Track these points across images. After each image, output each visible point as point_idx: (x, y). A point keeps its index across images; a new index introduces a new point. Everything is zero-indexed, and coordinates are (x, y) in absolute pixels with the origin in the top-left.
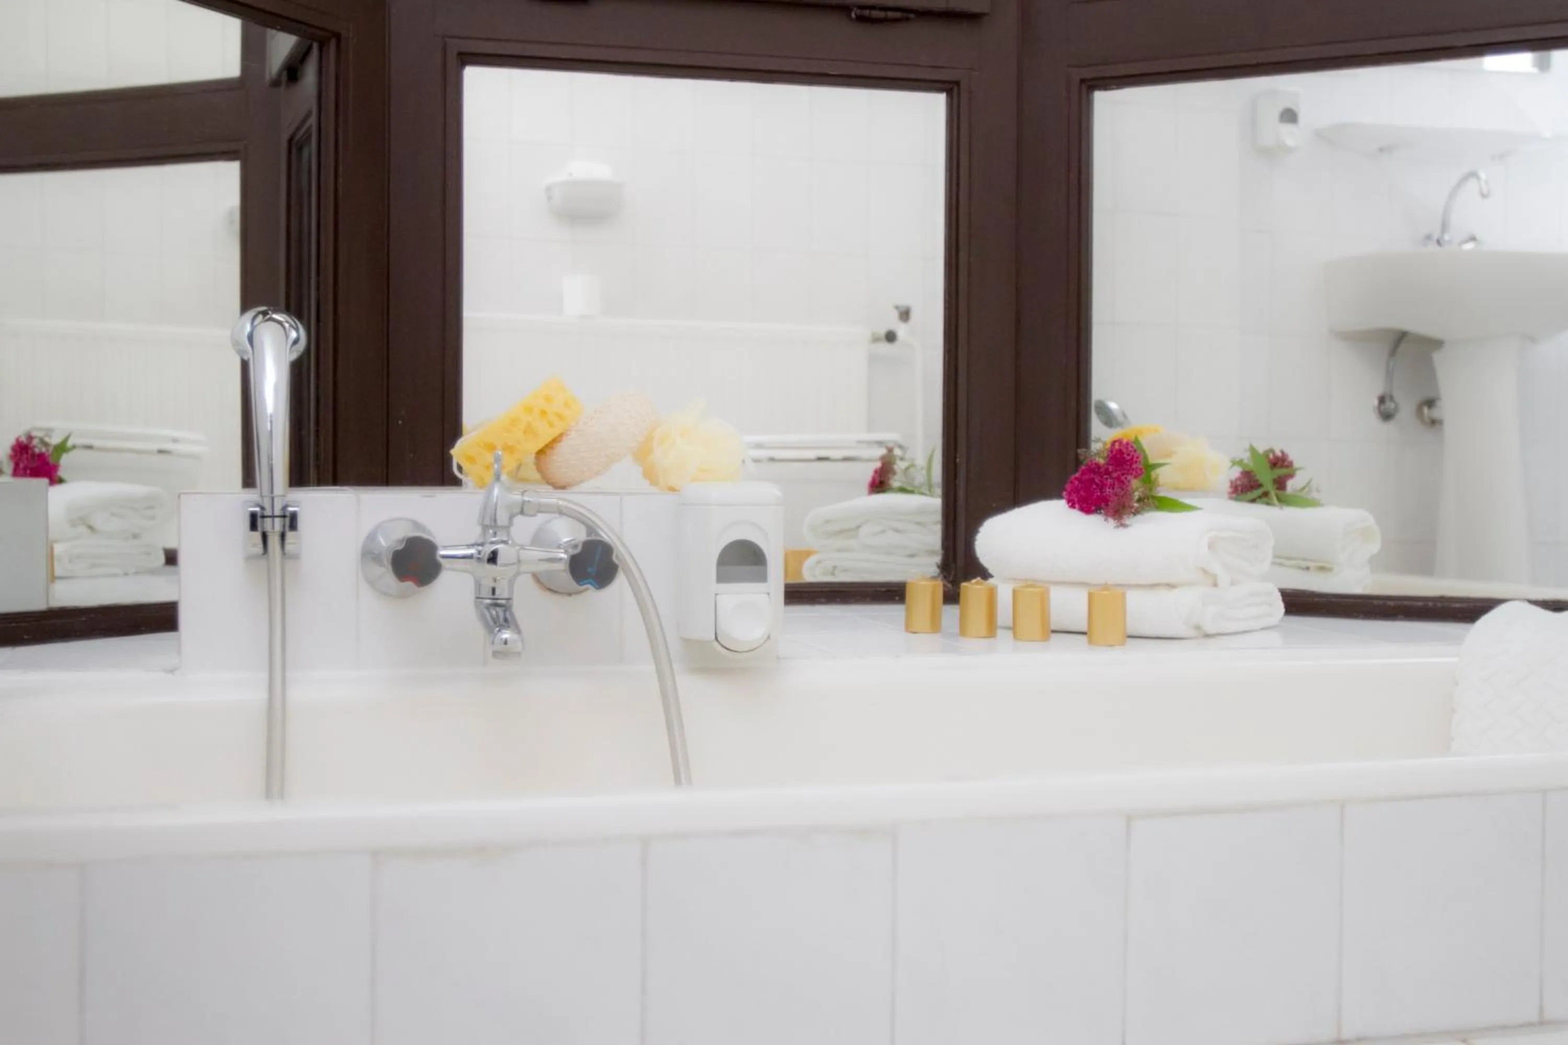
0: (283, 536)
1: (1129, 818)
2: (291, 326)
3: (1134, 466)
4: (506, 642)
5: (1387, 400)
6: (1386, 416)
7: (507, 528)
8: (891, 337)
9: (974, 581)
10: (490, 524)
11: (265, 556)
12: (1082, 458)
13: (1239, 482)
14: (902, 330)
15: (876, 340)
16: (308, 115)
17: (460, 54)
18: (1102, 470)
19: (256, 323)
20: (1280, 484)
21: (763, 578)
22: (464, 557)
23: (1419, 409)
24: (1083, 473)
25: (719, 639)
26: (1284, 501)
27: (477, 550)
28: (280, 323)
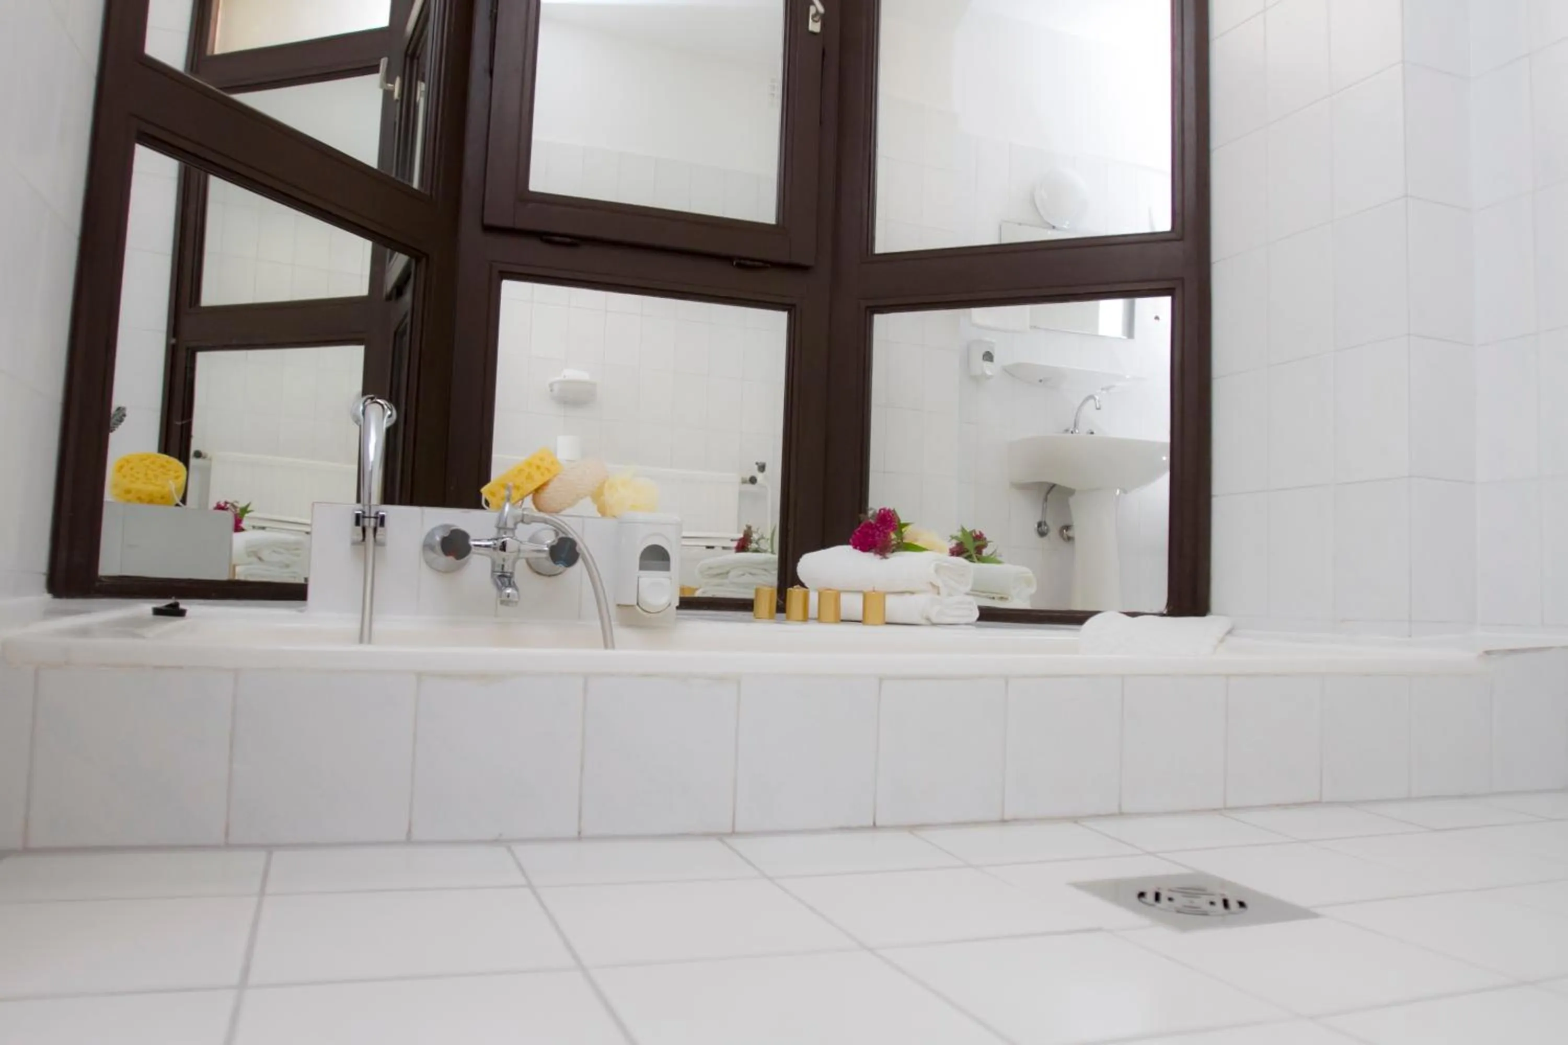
0: (375, 530)
1: (881, 680)
2: (388, 407)
3: (893, 524)
4: (508, 595)
5: (1043, 524)
6: (1042, 534)
7: (513, 530)
8: (753, 480)
9: (795, 587)
10: (502, 527)
11: (363, 543)
12: (862, 519)
13: (955, 550)
14: (760, 477)
15: (744, 482)
16: (405, 316)
17: (501, 272)
18: (874, 526)
19: (367, 403)
20: (979, 550)
21: (667, 568)
22: (487, 546)
23: (1061, 532)
24: (862, 528)
25: (640, 604)
26: (981, 560)
27: (494, 542)
28: (382, 405)
